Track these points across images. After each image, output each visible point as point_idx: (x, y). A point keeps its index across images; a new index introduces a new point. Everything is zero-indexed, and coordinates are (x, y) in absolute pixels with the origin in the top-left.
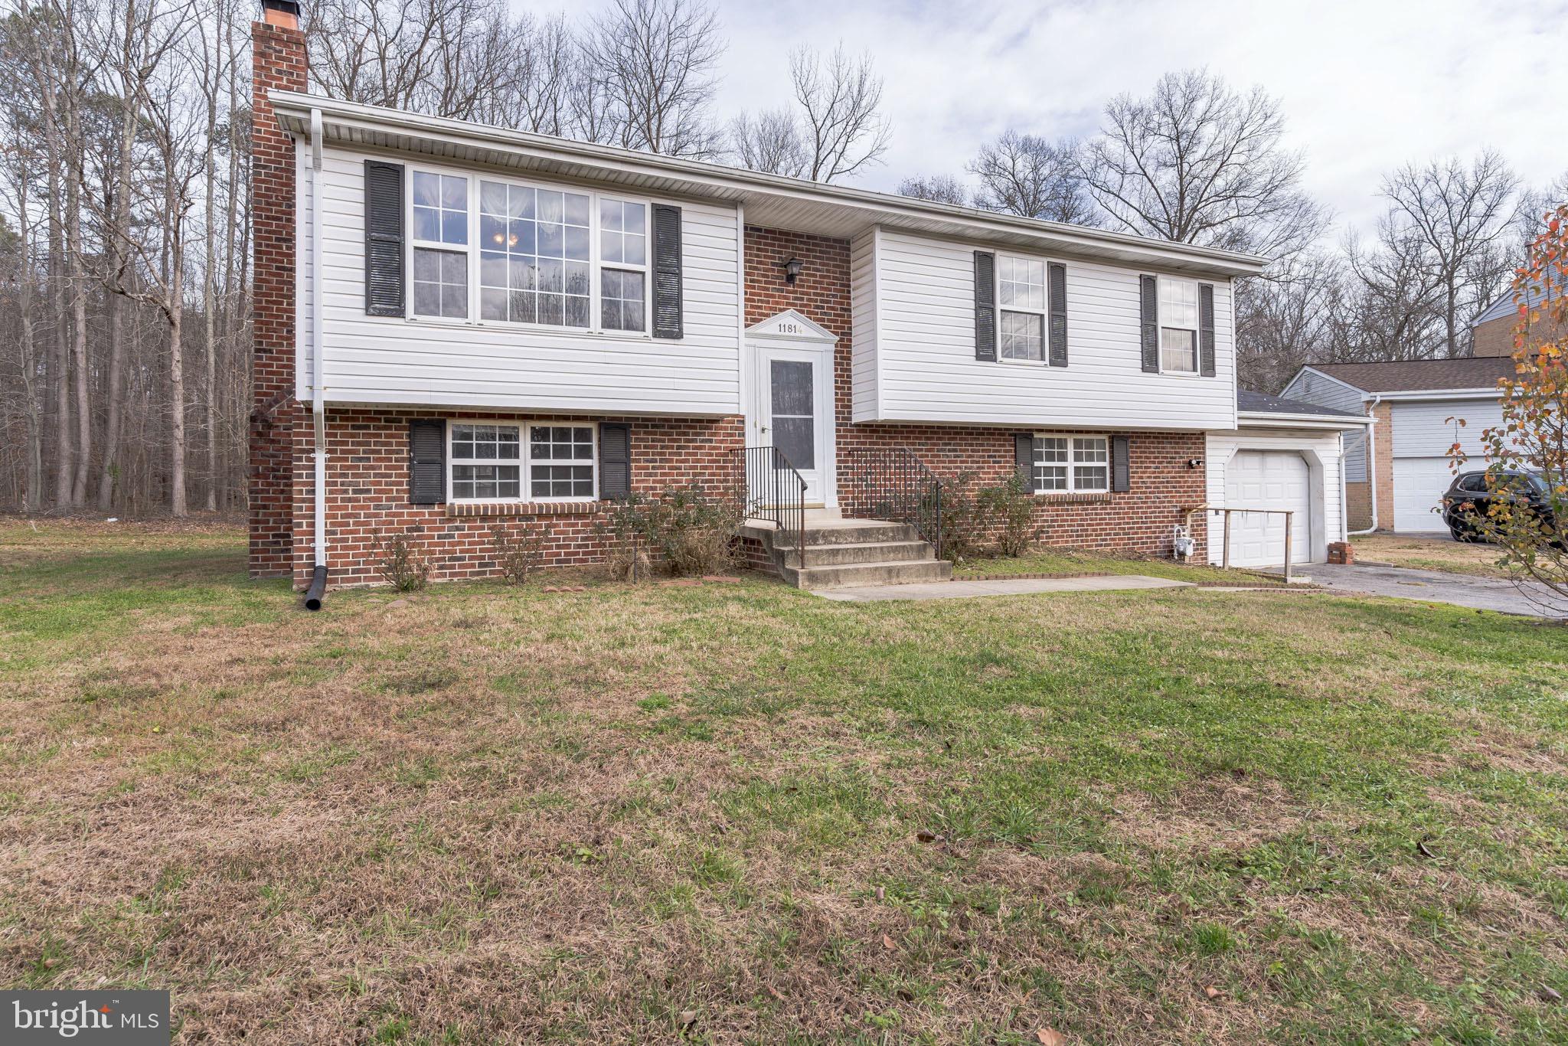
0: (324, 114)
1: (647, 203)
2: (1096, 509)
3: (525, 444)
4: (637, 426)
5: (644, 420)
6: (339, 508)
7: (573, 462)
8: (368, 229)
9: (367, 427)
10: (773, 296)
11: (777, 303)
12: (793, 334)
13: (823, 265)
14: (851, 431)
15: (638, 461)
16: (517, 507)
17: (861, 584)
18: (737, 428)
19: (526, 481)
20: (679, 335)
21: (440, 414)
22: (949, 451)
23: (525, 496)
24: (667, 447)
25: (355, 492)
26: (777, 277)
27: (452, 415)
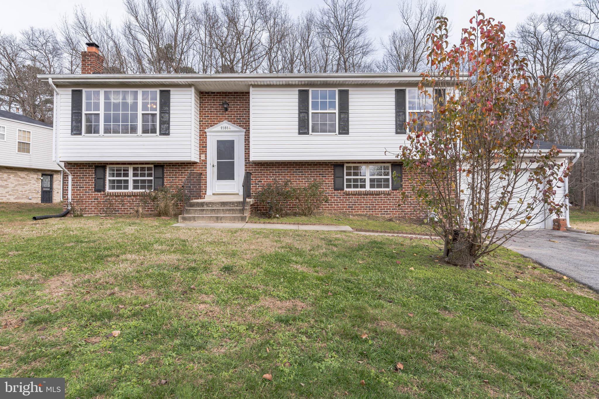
0: (53, 79)
1: (158, 90)
2: (382, 197)
3: (131, 172)
4: (167, 166)
5: (169, 163)
6: (75, 192)
7: (146, 178)
8: (72, 110)
9: (83, 168)
10: (219, 117)
11: (221, 119)
12: (227, 130)
13: (241, 102)
14: (252, 165)
15: (167, 178)
16: (128, 193)
17: (204, 222)
18: (204, 166)
19: (131, 184)
20: (168, 134)
21: (104, 163)
22: (299, 172)
23: (130, 189)
24: (177, 173)
25: (80, 187)
26: (221, 109)
27: (107, 164)
